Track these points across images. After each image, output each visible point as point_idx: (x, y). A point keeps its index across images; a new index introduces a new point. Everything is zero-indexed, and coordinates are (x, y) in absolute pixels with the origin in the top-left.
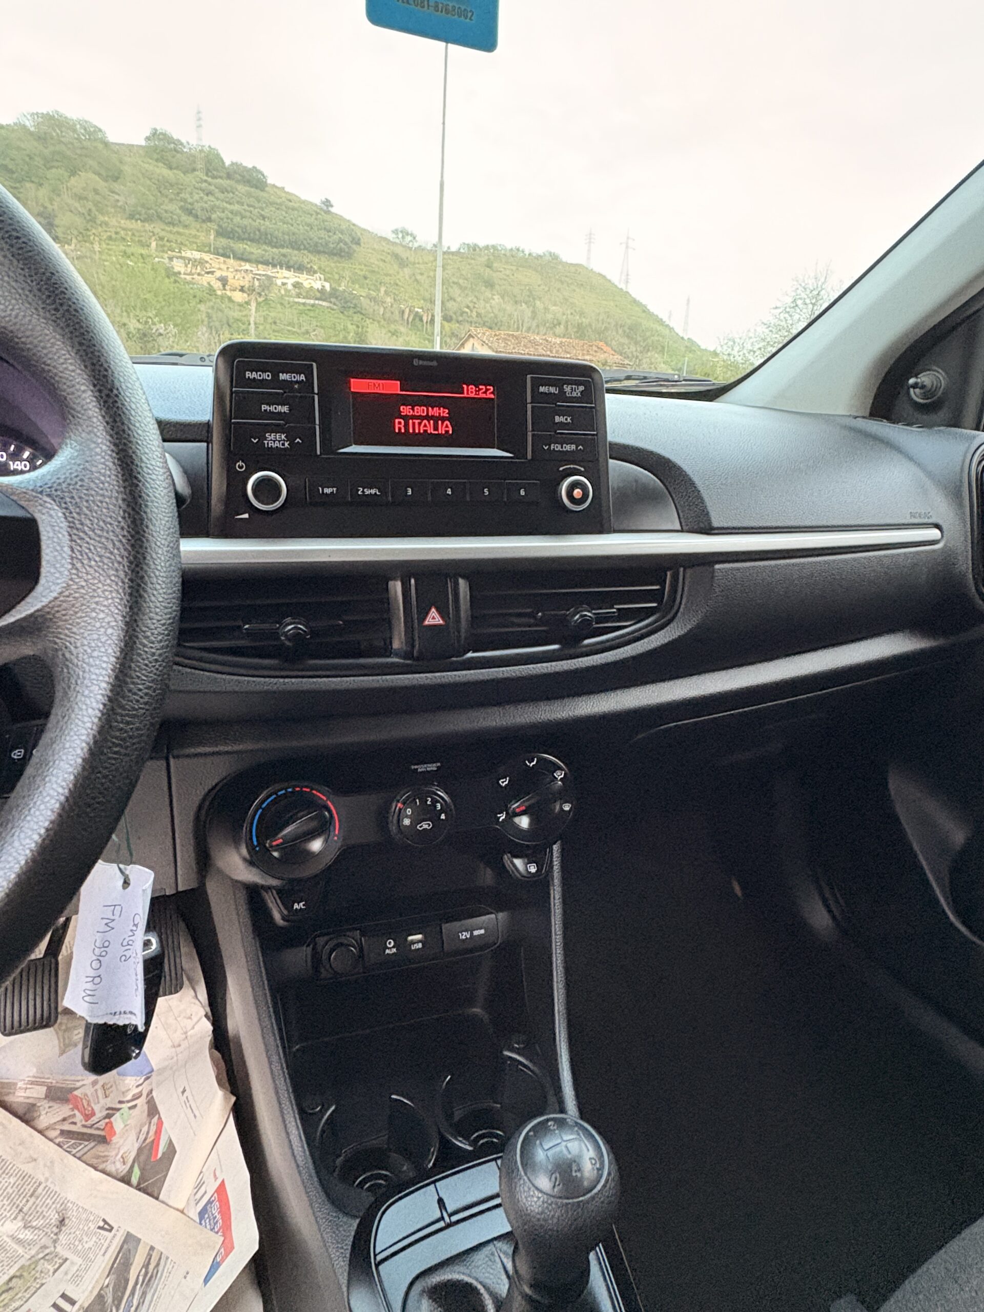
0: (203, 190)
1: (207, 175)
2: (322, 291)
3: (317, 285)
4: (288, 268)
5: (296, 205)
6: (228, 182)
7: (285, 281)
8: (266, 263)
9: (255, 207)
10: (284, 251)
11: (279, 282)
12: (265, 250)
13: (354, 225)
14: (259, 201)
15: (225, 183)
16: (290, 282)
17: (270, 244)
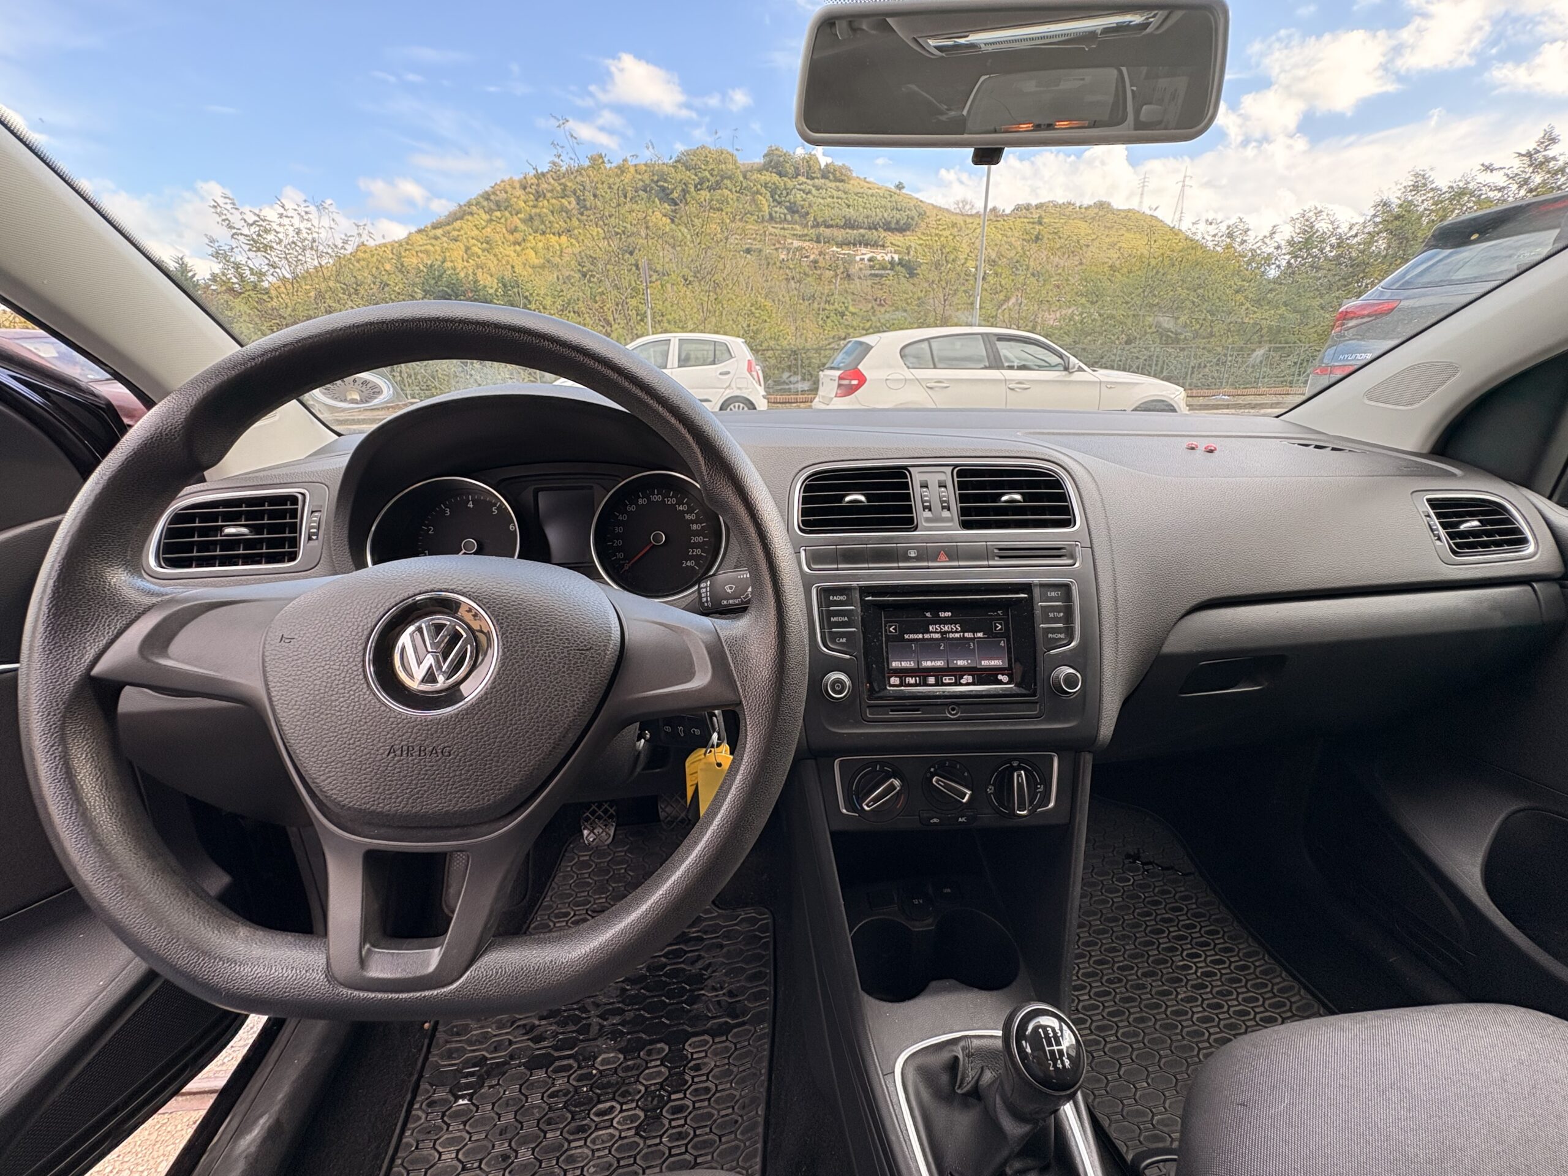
1: (807, 178)
2: (892, 262)
3: (888, 258)
4: (866, 245)
5: (875, 192)
6: (823, 181)
7: (862, 257)
8: (848, 244)
9: (842, 199)
10: (862, 231)
11: (858, 258)
12: (848, 234)
13: (921, 201)
14: (846, 193)
15: (819, 182)
16: (866, 257)
17: (852, 227)
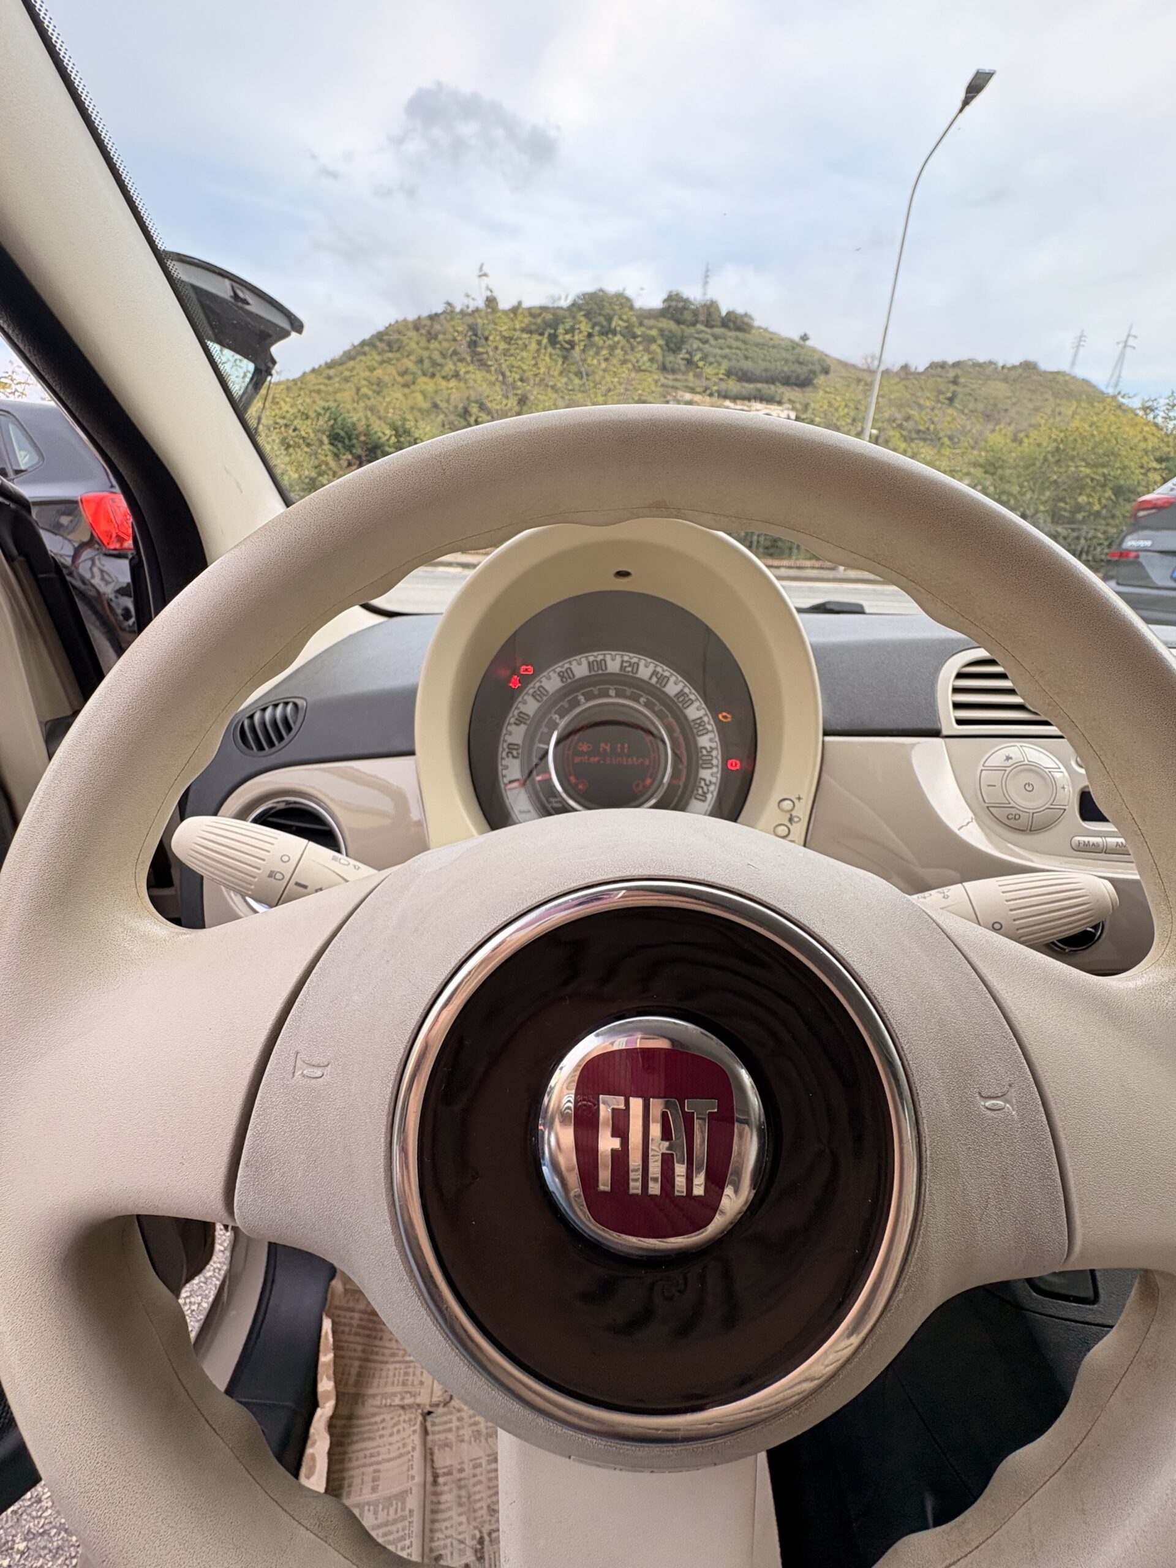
0: (700, 340)
4: (761, 401)
5: (777, 342)
7: (756, 413)
8: (743, 399)
12: (744, 387)
13: (826, 355)
17: (749, 380)
